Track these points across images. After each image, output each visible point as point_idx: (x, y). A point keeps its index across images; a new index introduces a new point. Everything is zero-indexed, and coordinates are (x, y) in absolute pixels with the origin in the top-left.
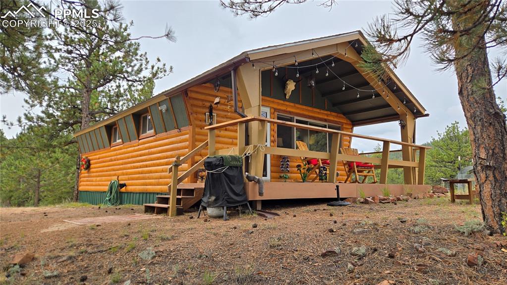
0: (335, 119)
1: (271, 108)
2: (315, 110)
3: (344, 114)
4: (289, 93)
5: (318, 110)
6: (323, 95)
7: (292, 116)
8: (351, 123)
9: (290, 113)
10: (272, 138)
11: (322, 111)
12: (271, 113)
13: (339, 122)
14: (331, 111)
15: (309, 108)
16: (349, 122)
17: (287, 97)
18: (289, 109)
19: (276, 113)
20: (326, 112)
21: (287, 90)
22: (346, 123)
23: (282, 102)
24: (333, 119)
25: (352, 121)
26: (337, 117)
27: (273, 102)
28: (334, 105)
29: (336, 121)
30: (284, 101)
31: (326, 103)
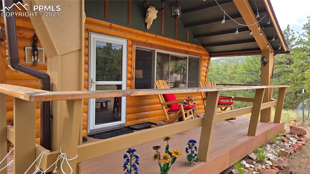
0: (196, 51)
1: (128, 39)
2: (177, 42)
3: (204, 46)
4: (150, 22)
5: (180, 42)
6: (186, 25)
7: (153, 49)
8: (209, 54)
9: (151, 45)
10: (129, 75)
11: (184, 43)
12: (128, 46)
13: (199, 53)
14: (192, 42)
15: (172, 40)
16: (207, 53)
17: (148, 27)
18: (150, 41)
19: (135, 46)
20: (187, 44)
21: (148, 19)
22: (204, 55)
23: (142, 32)
24: (193, 51)
25: (210, 53)
26: (197, 48)
27: (131, 32)
28: (196, 36)
29: (196, 53)
30: (144, 31)
31: (188, 34)
